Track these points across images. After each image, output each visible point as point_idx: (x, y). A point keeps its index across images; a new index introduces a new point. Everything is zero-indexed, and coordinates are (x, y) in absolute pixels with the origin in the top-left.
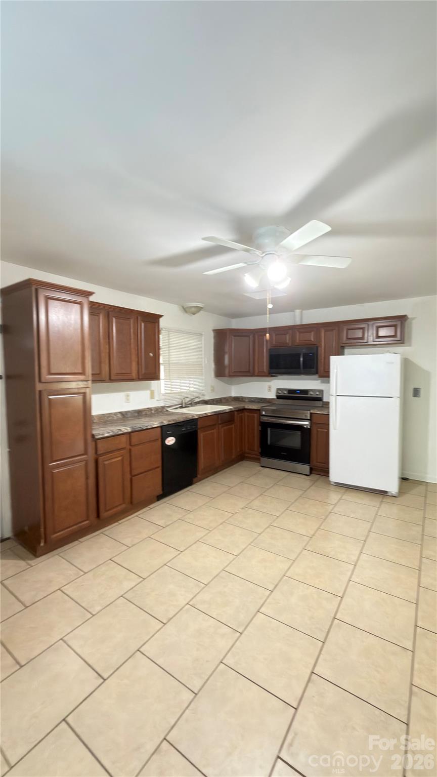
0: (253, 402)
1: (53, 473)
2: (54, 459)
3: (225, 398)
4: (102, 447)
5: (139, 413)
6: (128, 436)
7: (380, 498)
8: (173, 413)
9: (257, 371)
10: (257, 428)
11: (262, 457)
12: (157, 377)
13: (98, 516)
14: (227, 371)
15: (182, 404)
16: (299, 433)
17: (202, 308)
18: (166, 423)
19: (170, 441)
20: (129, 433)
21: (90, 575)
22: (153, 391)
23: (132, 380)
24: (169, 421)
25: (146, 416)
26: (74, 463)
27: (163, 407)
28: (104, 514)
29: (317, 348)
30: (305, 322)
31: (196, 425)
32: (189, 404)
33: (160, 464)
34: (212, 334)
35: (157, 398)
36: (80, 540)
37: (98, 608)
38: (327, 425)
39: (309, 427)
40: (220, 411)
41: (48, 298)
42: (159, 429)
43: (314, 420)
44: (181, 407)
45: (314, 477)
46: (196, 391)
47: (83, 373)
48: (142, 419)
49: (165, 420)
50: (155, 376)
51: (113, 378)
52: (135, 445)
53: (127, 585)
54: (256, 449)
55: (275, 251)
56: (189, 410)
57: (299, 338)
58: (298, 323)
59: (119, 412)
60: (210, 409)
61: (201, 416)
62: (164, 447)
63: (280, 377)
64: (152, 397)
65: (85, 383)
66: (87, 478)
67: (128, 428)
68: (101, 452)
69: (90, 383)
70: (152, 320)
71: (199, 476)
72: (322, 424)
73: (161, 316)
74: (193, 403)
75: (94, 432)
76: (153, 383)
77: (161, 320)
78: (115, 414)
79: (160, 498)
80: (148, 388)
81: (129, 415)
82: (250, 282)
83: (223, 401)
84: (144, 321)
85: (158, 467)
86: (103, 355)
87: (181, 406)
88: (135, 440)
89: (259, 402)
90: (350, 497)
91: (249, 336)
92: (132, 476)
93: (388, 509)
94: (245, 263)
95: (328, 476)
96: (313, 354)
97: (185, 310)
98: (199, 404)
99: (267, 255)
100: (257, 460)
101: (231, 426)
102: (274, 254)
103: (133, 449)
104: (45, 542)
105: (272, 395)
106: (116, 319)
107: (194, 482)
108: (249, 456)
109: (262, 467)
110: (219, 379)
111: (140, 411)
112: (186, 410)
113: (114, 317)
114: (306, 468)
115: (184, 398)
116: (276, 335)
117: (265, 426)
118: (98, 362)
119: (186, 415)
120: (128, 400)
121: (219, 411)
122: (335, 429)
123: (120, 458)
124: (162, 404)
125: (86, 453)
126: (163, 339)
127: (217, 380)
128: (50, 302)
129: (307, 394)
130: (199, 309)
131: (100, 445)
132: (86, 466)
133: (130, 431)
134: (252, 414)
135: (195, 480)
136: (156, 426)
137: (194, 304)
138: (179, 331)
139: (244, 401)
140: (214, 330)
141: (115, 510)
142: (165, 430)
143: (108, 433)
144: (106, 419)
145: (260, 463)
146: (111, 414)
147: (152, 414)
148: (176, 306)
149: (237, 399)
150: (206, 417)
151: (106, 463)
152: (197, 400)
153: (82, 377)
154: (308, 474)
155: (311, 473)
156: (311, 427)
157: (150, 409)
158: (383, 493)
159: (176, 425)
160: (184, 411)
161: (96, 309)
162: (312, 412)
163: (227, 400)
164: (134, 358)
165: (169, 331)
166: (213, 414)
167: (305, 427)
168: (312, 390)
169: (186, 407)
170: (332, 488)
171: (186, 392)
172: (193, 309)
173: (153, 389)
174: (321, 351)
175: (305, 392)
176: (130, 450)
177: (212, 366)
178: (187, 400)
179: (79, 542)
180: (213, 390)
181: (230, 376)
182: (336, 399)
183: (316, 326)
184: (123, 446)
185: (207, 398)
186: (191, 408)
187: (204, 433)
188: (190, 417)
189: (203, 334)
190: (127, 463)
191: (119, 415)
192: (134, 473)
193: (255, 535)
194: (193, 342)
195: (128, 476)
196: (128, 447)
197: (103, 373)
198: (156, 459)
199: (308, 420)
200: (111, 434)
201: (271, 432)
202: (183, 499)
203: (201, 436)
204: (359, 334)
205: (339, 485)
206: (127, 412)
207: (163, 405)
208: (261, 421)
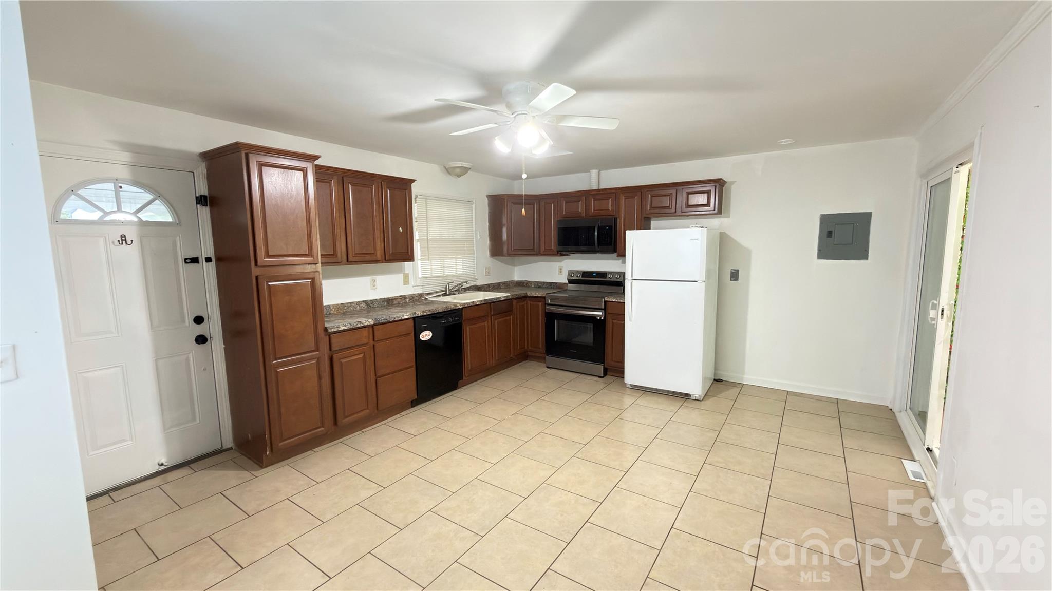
0: (540, 287)
1: (277, 371)
2: (278, 356)
3: (504, 283)
4: (337, 343)
5: (389, 302)
6: (371, 329)
7: (678, 402)
8: (432, 302)
9: (542, 249)
10: (542, 320)
11: (548, 356)
12: (410, 257)
13: (335, 422)
14: (505, 249)
15: (446, 291)
16: (591, 326)
17: (470, 169)
18: (419, 313)
19: (426, 335)
20: (372, 326)
21: (323, 485)
22: (408, 274)
23: (376, 262)
24: (423, 312)
25: (398, 306)
26: (302, 360)
27: (421, 295)
28: (343, 421)
29: (616, 219)
30: (603, 186)
31: (460, 316)
32: (456, 291)
33: (414, 364)
34: (486, 201)
35: (412, 282)
36: (314, 450)
37: (328, 517)
38: (622, 316)
39: (602, 318)
40: (494, 299)
41: (261, 165)
42: (411, 321)
43: (609, 310)
44: (445, 295)
45: (608, 378)
46: (466, 274)
47: (310, 254)
48: (391, 310)
49: (418, 311)
50: (409, 256)
51: (351, 259)
52: (378, 341)
53: (364, 494)
54: (541, 346)
55: (527, 111)
56: (455, 298)
57: (594, 206)
58: (595, 188)
59: (363, 301)
60: (481, 297)
61: (466, 306)
62: (418, 342)
63: (572, 255)
64: (406, 282)
65: (313, 266)
66: (320, 378)
67: (370, 320)
68: (337, 349)
69: (319, 265)
70: (402, 186)
71: (464, 378)
72: (617, 313)
73: (413, 181)
74: (461, 290)
75: (327, 325)
76: (407, 264)
77: (413, 185)
78: (358, 303)
79: (414, 403)
80: (400, 271)
81: (376, 305)
82: (501, 147)
83: (502, 286)
84: (389, 188)
85: (411, 367)
86: (337, 231)
87: (446, 293)
88: (378, 335)
89: (548, 288)
90: (646, 402)
91: (533, 204)
92: (377, 377)
93: (687, 415)
94: (496, 124)
95: (624, 378)
96: (611, 227)
97: (449, 171)
98: (469, 290)
99: (518, 116)
100: (542, 359)
101: (508, 318)
102: (526, 114)
103: (377, 345)
104: (272, 450)
105: (563, 279)
106: (352, 185)
107: (459, 386)
108: (533, 354)
109: (548, 367)
110: (496, 259)
111: (390, 300)
112: (451, 298)
113: (351, 183)
114: (600, 368)
115: (448, 284)
116: (566, 202)
117: (551, 317)
118: (330, 239)
119: (448, 304)
120: (374, 286)
121: (491, 300)
122: (630, 321)
123: (361, 356)
124: (419, 291)
125: (317, 349)
126: (417, 210)
127: (495, 260)
128: (264, 169)
129: (606, 278)
130: (465, 170)
131: (334, 340)
132: (318, 363)
133: (372, 323)
134: (535, 303)
135: (460, 382)
136: (406, 317)
137: (459, 164)
138: (439, 199)
139: (529, 287)
140: (488, 196)
141: (356, 416)
142: (419, 323)
143: (345, 326)
144: (345, 310)
145: (545, 363)
146: (353, 303)
147: (406, 303)
148: (436, 166)
149: (520, 284)
150: (473, 307)
151: (343, 361)
152: (465, 286)
153: (309, 259)
154: (602, 376)
155: (605, 374)
156: (605, 318)
157: (404, 297)
158: (686, 396)
159: (433, 317)
160: (448, 299)
161: (325, 174)
162: (606, 299)
163: (508, 285)
164: (378, 234)
165: (426, 198)
166: (482, 303)
167: (599, 318)
168: (611, 273)
169: (450, 294)
170: (629, 392)
171: (452, 276)
172: (458, 171)
173: (406, 272)
174: (621, 223)
175: (603, 274)
176: (374, 345)
177: (487, 242)
178: (451, 286)
179: (313, 452)
180: (488, 273)
181: (509, 255)
182: (632, 283)
183: (613, 191)
184: (365, 341)
185: (479, 283)
186: (457, 296)
187: (471, 326)
188: (452, 307)
189: (474, 201)
190: (370, 362)
191: (363, 305)
192: (378, 375)
193: (521, 443)
194: (461, 212)
195: (372, 378)
196: (372, 342)
197: (339, 254)
198: (409, 357)
199: (601, 309)
200: (349, 327)
201: (558, 326)
202: (445, 405)
203: (467, 330)
204: (665, 202)
205: (636, 388)
206: (372, 302)
207: (421, 292)
208: (546, 311)
